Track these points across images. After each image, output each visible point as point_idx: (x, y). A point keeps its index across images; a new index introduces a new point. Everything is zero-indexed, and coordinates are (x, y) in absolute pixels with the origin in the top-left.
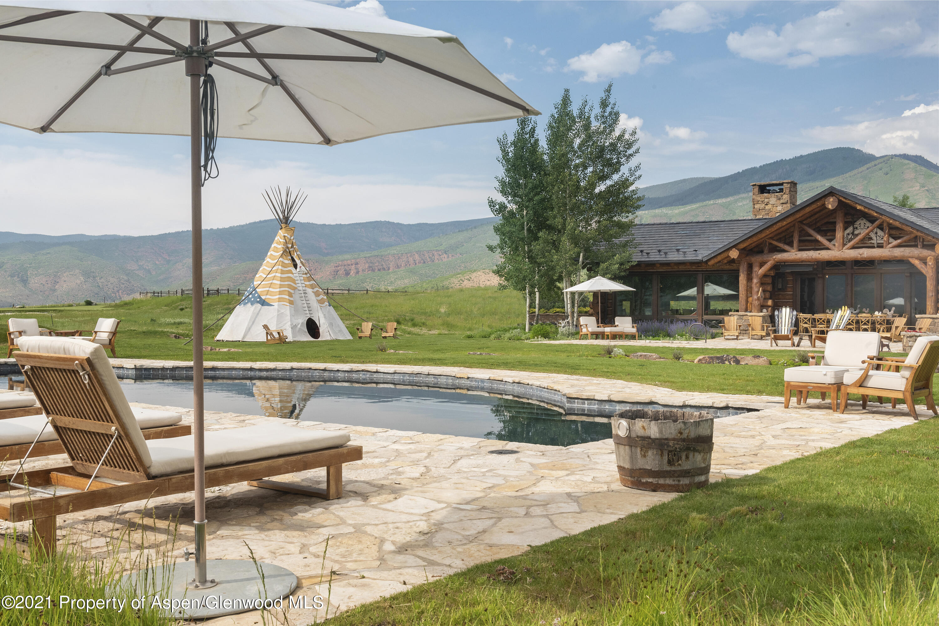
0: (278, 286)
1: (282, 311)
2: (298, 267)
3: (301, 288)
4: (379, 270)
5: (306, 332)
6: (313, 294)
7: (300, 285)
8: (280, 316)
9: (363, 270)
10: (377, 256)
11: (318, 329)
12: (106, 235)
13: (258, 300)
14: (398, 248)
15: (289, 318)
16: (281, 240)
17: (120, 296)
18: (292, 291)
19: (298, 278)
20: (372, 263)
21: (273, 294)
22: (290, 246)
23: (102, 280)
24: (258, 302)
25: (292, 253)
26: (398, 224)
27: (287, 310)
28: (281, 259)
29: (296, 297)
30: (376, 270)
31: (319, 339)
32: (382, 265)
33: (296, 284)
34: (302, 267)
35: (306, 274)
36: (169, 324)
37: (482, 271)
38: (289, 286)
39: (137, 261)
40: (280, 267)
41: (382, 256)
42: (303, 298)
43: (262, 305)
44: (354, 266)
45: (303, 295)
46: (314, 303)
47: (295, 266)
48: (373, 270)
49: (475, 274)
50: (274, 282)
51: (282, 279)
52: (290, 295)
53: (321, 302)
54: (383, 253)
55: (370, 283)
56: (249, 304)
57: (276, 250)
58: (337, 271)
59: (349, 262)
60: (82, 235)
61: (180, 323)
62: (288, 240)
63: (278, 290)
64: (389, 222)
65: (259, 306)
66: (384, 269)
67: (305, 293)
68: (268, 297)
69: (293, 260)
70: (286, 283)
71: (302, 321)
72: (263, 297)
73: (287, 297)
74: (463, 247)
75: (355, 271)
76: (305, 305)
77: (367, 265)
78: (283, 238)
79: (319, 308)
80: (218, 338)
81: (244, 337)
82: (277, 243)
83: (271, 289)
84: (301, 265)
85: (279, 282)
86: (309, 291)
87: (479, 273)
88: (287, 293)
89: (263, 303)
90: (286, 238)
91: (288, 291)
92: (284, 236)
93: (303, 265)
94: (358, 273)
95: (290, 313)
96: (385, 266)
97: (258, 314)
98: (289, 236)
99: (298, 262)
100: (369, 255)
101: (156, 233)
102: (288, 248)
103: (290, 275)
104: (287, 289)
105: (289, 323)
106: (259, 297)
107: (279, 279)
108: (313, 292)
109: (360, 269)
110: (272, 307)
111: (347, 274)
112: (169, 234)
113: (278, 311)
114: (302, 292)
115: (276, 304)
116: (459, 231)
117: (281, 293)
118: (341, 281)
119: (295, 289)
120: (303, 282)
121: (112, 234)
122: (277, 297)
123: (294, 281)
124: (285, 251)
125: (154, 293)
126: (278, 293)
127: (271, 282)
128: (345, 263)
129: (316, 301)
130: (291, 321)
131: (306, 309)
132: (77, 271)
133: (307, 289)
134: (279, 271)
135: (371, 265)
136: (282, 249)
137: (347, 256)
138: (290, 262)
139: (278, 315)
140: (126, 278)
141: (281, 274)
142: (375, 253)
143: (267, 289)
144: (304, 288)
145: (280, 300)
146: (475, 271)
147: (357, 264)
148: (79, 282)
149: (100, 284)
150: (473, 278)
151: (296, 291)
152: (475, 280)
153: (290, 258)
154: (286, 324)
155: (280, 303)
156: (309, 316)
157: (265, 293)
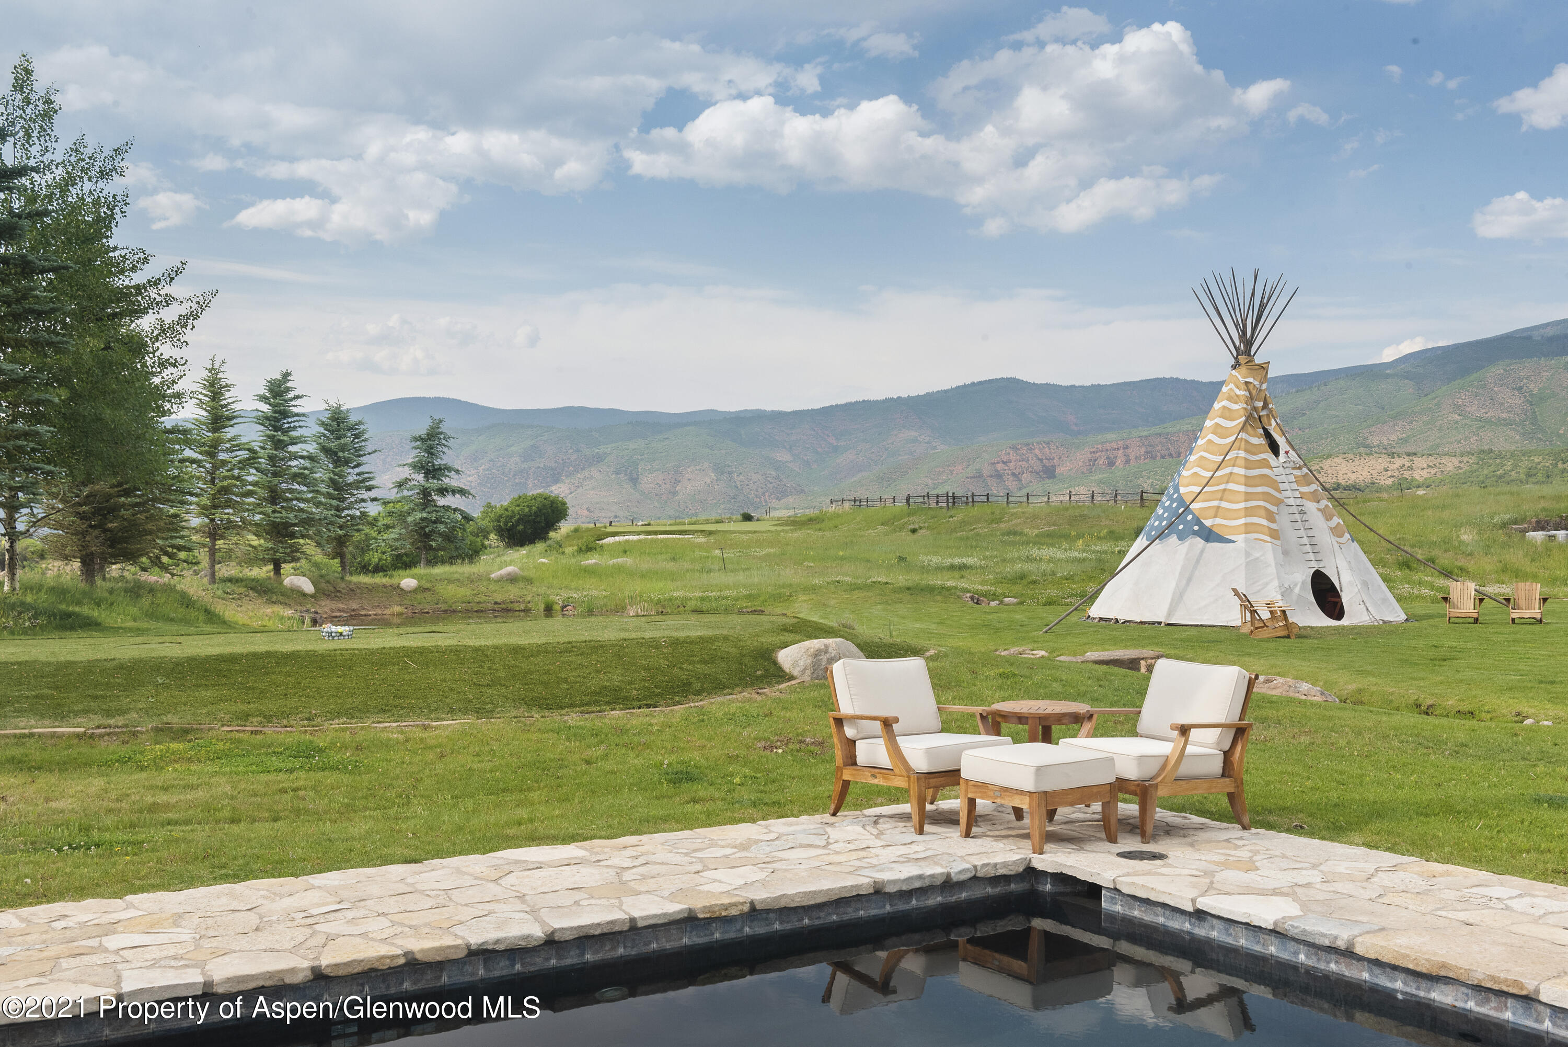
0: (1242, 497)
1: (1257, 555)
2: (1282, 452)
3: (1291, 501)
4: (1163, 457)
5: (1312, 603)
6: (1320, 514)
7: (1289, 494)
8: (1252, 565)
9: (1136, 458)
10: (1160, 434)
11: (1339, 596)
12: (746, 410)
13: (1196, 528)
14: (1194, 422)
15: (1272, 570)
16: (1238, 392)
17: (766, 501)
18: (1274, 509)
19: (1283, 478)
20: (1151, 446)
21: (1230, 515)
22: (1260, 404)
23: (741, 477)
24: (1195, 533)
25: (1264, 420)
26: (1193, 382)
27: (1268, 552)
28: (1243, 435)
29: (1284, 521)
30: (1158, 458)
31: (1344, 622)
32: (1168, 449)
33: (1279, 491)
34: (1292, 452)
35: (1300, 468)
36: (940, 569)
37: (1341, 456)
38: (1266, 497)
39: (791, 448)
40: (1242, 454)
41: (1167, 434)
42: (1299, 525)
43: (1207, 540)
44: (1121, 451)
45: (1298, 517)
46: (1325, 538)
47: (1274, 448)
48: (1153, 458)
49: (1328, 462)
50: (1231, 486)
51: (1249, 481)
52: (1271, 517)
53: (1336, 532)
54: (1169, 430)
55: (1149, 478)
56: (1174, 539)
57: (1227, 414)
58: (1095, 460)
59: (1114, 445)
60: (712, 410)
61: (962, 567)
62: (1254, 392)
63: (1242, 505)
64: (1177, 379)
65: (1199, 542)
66: (1171, 455)
67: (1302, 512)
68: (1218, 521)
69: (1268, 435)
70: (1259, 489)
71: (1302, 578)
72: (1208, 523)
73: (1264, 522)
74: (1304, 418)
75: (1124, 459)
76: (1305, 540)
77: (1143, 450)
78: (1243, 386)
79: (1336, 546)
80: (1096, 610)
81: (1170, 614)
82: (1230, 399)
83: (1224, 504)
84: (1288, 448)
85: (1242, 488)
86: (1311, 506)
87: (1336, 460)
88: (1263, 512)
89: (1209, 535)
90: (1251, 387)
91: (1266, 509)
92: (1246, 383)
93: (1293, 449)
94: (1128, 461)
95: (1275, 558)
96: (1172, 451)
97: (1198, 561)
98: (1256, 383)
99: (1281, 441)
100: (1145, 433)
101: (817, 406)
102: (1255, 409)
103: (1266, 471)
104: (1262, 503)
105: (1276, 583)
106: (1198, 522)
107: (1243, 480)
108: (1319, 510)
109: (1132, 456)
110: (1231, 545)
111: (1111, 464)
112: (837, 406)
113: (1248, 554)
114: (1295, 509)
115: (1240, 538)
116: (1297, 391)
117: (1249, 512)
118: (1101, 476)
119: (1278, 502)
120: (1295, 486)
121: (753, 408)
122: (1242, 521)
123: (1274, 484)
124: (1249, 417)
125: (855, 501)
126: (1242, 513)
127: (1222, 487)
128: (1108, 446)
129: (1328, 531)
130: (1279, 578)
131: (1308, 548)
132: (706, 464)
133: (1304, 502)
134: (1242, 462)
135: (1149, 449)
136: (1242, 412)
137: (1110, 436)
138: (1262, 441)
139: (1248, 564)
140: (774, 474)
141: (1246, 468)
142: (1156, 429)
143: (1215, 503)
144: (1299, 502)
145: (1249, 529)
146: (1329, 456)
147: (1127, 447)
148: (708, 480)
149: (738, 483)
150: (1325, 468)
151: (1282, 506)
152: (1330, 471)
153: (1261, 431)
154: (1267, 584)
155: (1248, 535)
156: (1315, 566)
157: (1212, 512)
